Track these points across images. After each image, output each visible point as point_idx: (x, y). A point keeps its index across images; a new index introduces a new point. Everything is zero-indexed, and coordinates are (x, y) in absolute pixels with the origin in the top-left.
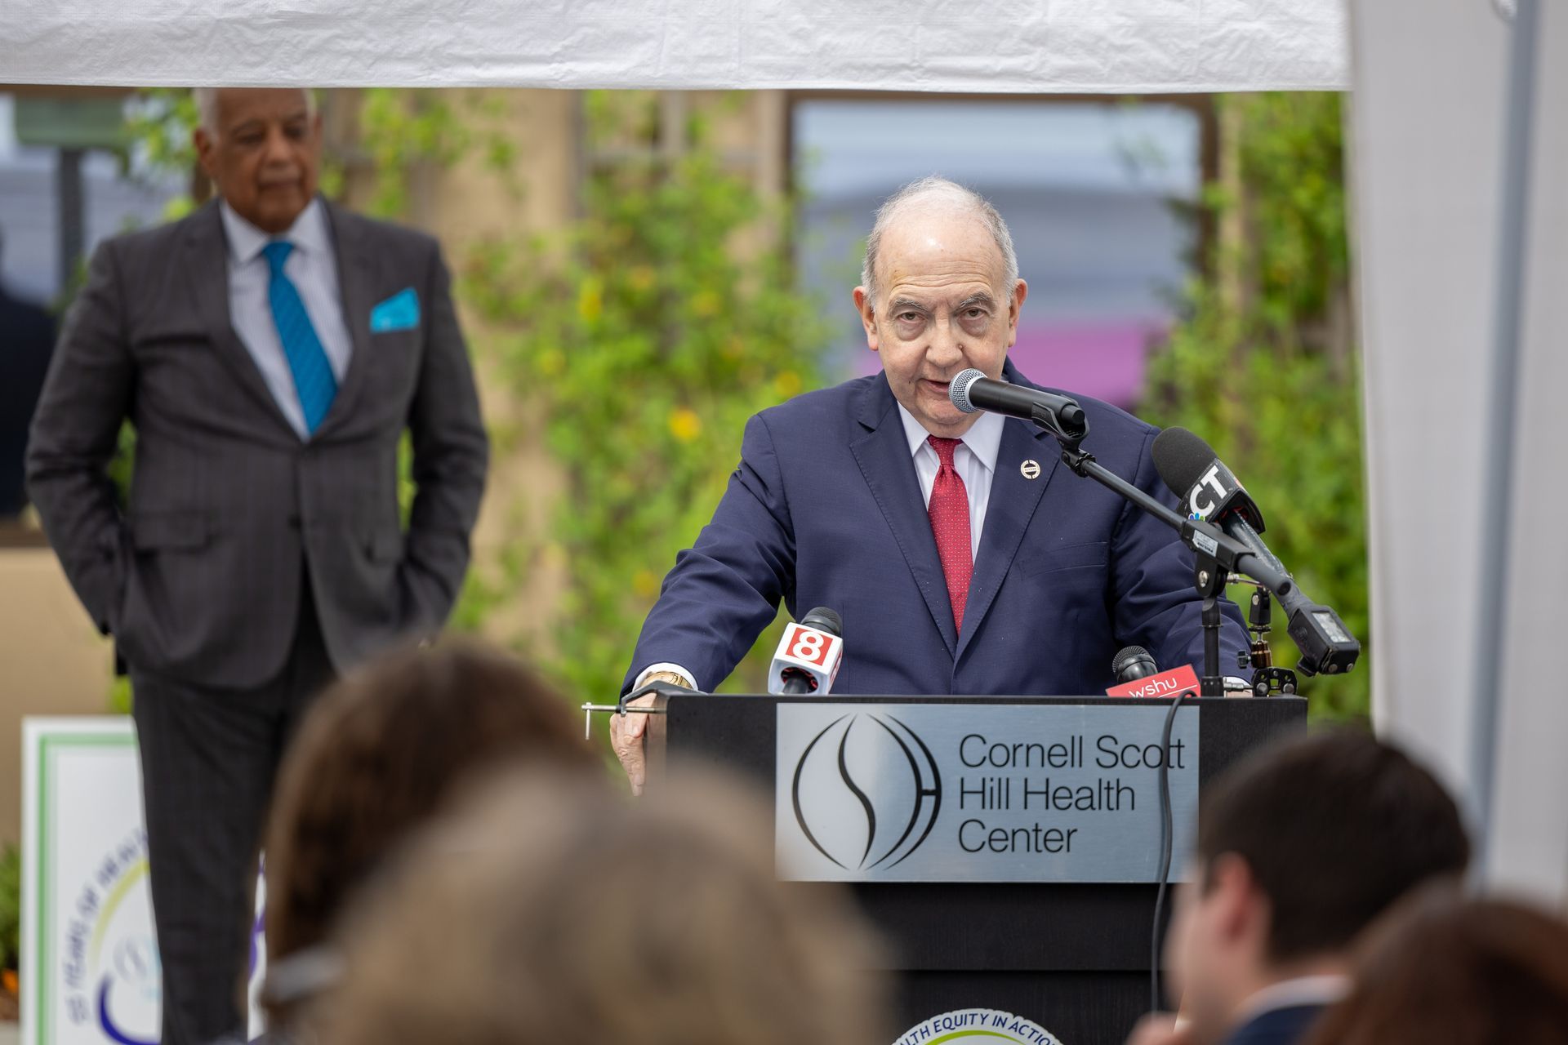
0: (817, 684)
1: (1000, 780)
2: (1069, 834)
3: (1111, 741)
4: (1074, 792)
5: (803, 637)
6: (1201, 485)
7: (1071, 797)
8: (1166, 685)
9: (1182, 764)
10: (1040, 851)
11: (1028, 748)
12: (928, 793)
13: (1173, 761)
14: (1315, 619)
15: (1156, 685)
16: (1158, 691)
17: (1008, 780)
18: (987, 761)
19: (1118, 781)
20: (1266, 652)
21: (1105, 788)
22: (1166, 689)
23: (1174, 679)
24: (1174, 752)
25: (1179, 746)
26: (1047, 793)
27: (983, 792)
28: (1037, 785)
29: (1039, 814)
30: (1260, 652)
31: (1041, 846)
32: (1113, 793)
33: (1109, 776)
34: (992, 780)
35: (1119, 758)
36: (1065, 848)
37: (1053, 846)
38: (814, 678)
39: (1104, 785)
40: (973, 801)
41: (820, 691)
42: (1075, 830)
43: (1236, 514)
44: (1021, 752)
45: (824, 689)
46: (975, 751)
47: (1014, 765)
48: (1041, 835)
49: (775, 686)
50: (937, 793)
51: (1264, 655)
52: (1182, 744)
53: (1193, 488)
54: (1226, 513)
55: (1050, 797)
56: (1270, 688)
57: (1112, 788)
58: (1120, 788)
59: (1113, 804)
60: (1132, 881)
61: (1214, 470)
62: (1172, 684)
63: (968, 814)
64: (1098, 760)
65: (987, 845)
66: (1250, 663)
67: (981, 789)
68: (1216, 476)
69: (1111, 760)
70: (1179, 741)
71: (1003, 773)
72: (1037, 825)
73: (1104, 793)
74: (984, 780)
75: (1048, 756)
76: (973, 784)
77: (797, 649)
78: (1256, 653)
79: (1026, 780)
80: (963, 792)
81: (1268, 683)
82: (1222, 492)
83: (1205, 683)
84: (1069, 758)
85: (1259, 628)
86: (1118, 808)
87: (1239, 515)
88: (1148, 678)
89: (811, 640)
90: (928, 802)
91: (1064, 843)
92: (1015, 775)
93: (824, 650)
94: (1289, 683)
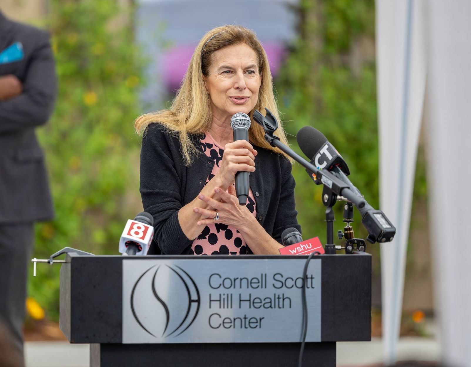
0: (141, 249)
1: (228, 295)
2: (261, 320)
3: (280, 276)
4: (262, 300)
5: (135, 226)
6: (320, 154)
7: (261, 302)
8: (306, 247)
9: (313, 286)
10: (247, 328)
11: (241, 280)
12: (194, 301)
13: (309, 285)
14: (375, 217)
15: (302, 247)
17: (231, 295)
18: (222, 286)
19: (283, 294)
20: (351, 231)
21: (277, 298)
22: (306, 249)
24: (309, 281)
25: (312, 278)
26: (250, 300)
27: (220, 301)
28: (245, 297)
29: (246, 310)
30: (349, 232)
31: (247, 325)
32: (281, 300)
33: (279, 292)
34: (224, 295)
35: (284, 284)
36: (258, 326)
37: (253, 325)
39: (277, 296)
40: (215, 305)
41: (143, 254)
42: (263, 318)
43: (336, 167)
44: (238, 282)
45: (145, 253)
46: (216, 281)
47: (234, 287)
48: (247, 320)
50: (198, 301)
51: (350, 233)
53: (317, 155)
54: (332, 166)
55: (252, 302)
56: (353, 249)
57: (281, 298)
58: (285, 297)
59: (281, 306)
61: (326, 147)
62: (309, 246)
63: (213, 311)
64: (274, 285)
65: (222, 326)
66: (344, 237)
67: (219, 299)
68: (327, 149)
69: (280, 285)
70: (312, 275)
71: (229, 291)
72: (245, 316)
73: (277, 300)
75: (250, 283)
76: (215, 297)
77: (132, 232)
78: (346, 232)
79: (240, 295)
80: (210, 301)
81: (352, 246)
82: (330, 157)
83: (326, 247)
84: (260, 284)
85: (348, 220)
86: (283, 307)
87: (338, 167)
88: (298, 243)
89: (139, 228)
90: (194, 305)
91: (258, 324)
92: (235, 292)
93: (145, 232)
94: (362, 246)
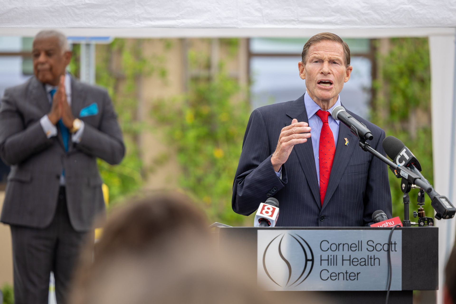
0: (270, 223)
1: (334, 256)
2: (358, 274)
3: (372, 242)
4: (359, 260)
5: (266, 208)
6: (400, 155)
7: (358, 261)
8: (390, 224)
9: (396, 250)
10: (348, 280)
11: (343, 245)
12: (309, 260)
13: (393, 249)
14: (441, 200)
15: (387, 224)
16: (388, 226)
17: (336, 256)
18: (330, 249)
19: (374, 256)
21: (370, 258)
22: (390, 225)
23: (393, 222)
24: (393, 246)
25: (395, 244)
26: (350, 260)
27: (328, 260)
28: (346, 257)
29: (347, 267)
30: (421, 212)
31: (348, 278)
32: (373, 260)
33: (371, 254)
34: (331, 256)
36: (356, 279)
37: (352, 278)
38: (269, 222)
39: (369, 257)
40: (325, 263)
41: (272, 226)
42: (360, 273)
43: (412, 165)
44: (341, 246)
45: (273, 225)
46: (325, 246)
47: (339, 250)
48: (348, 275)
49: (256, 224)
50: (312, 260)
51: (422, 213)
52: (396, 243)
53: (397, 157)
54: (409, 164)
55: (351, 261)
56: (424, 224)
57: (372, 258)
58: (375, 258)
59: (372, 264)
60: (379, 290)
61: (405, 150)
62: (392, 223)
63: (323, 267)
64: (367, 249)
65: (329, 278)
66: (417, 215)
67: (327, 259)
68: (405, 152)
69: (371, 248)
70: (395, 242)
71: (335, 253)
72: (347, 271)
73: (370, 260)
74: (328, 256)
75: (350, 248)
76: (325, 257)
77: (264, 212)
78: (419, 212)
79: (343, 256)
80: (321, 260)
81: (424, 222)
83: (404, 223)
84: (357, 248)
85: (421, 204)
86: (374, 265)
87: (413, 165)
88: (384, 221)
89: (269, 209)
90: (309, 263)
91: (356, 277)
92: (339, 254)
93: (273, 212)
94: (431, 222)
